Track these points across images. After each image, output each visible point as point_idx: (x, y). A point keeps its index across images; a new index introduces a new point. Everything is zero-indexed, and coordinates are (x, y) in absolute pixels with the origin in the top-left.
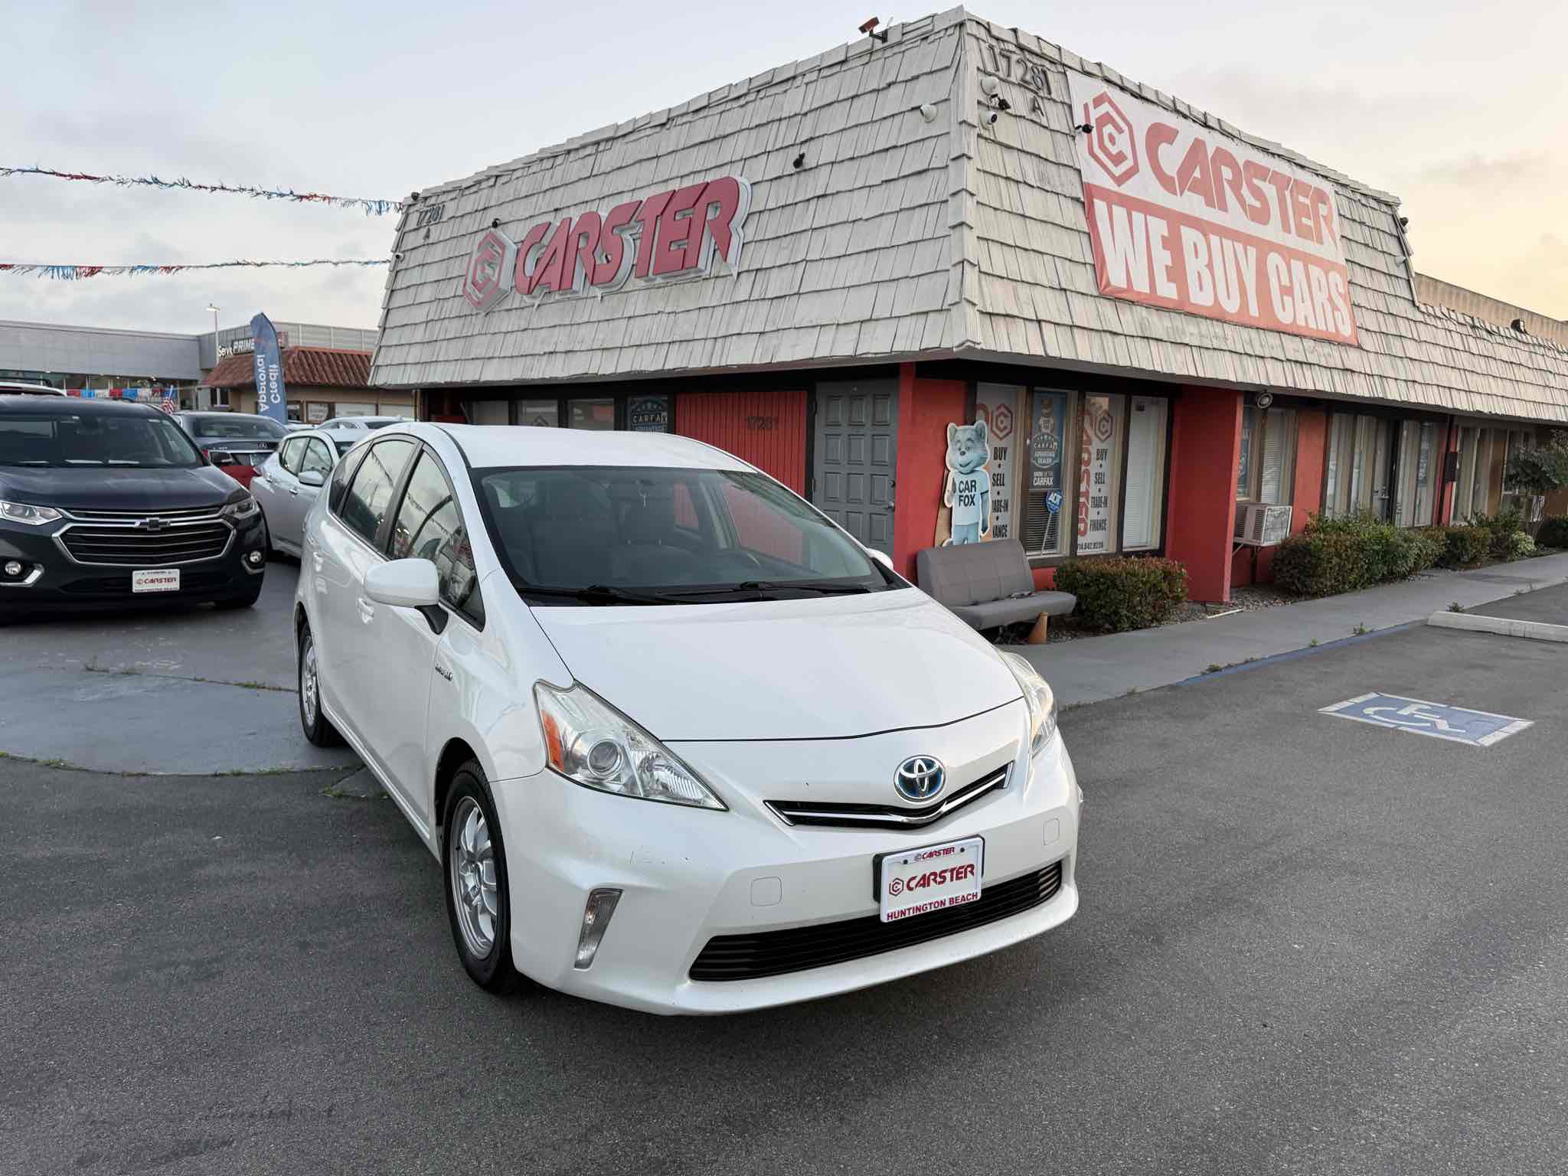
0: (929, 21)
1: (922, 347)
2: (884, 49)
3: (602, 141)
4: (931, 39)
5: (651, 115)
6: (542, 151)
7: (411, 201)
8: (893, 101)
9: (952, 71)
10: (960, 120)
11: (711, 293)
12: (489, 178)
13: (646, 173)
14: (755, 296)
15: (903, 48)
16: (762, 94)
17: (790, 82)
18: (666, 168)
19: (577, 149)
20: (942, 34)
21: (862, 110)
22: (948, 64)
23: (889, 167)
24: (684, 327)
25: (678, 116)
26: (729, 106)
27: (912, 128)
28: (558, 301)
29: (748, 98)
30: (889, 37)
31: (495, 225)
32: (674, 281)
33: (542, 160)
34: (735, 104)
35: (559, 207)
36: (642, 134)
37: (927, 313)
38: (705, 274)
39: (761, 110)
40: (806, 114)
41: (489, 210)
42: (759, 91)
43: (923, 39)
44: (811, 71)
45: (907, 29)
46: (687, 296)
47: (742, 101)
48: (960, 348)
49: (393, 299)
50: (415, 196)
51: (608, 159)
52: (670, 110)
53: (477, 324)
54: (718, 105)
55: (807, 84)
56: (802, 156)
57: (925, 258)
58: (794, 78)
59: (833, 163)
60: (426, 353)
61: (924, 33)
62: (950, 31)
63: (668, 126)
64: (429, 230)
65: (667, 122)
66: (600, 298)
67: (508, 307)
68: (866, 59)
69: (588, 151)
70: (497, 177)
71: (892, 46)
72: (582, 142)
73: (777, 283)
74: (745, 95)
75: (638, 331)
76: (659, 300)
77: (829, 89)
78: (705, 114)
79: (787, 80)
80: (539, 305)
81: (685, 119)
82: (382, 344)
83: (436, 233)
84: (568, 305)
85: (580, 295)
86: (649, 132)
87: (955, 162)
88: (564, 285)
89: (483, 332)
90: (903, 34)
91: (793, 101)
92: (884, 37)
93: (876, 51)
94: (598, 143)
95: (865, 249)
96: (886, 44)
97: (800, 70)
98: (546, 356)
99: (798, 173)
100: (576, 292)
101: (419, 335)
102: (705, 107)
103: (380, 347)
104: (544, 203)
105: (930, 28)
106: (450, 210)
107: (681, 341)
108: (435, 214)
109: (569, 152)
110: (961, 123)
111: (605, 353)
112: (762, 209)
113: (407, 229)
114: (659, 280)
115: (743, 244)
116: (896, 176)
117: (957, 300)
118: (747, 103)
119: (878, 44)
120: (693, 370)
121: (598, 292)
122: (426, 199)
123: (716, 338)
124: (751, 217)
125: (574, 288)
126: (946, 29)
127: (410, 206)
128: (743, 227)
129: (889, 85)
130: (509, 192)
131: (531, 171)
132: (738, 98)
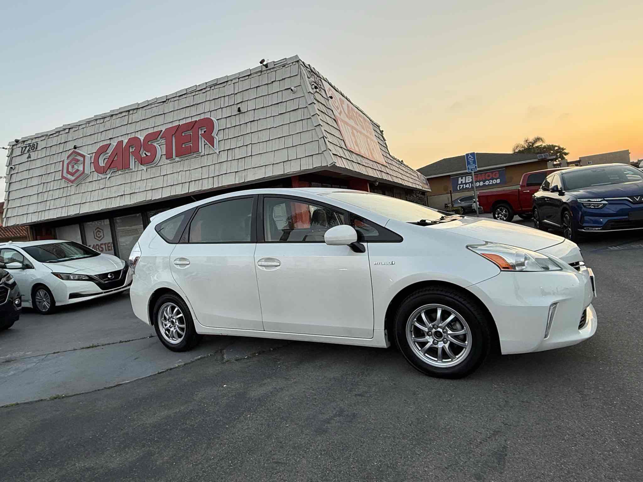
0: (285, 60)
1: (314, 167)
2: (267, 70)
3: (131, 110)
4: (287, 66)
5: (157, 99)
6: (95, 116)
7: (15, 143)
8: (276, 87)
9: (299, 76)
10: (308, 92)
11: (206, 161)
12: (65, 130)
13: (160, 120)
14: (230, 159)
15: (275, 69)
16: (213, 88)
17: (226, 83)
18: (169, 118)
19: (117, 114)
20: (291, 64)
21: (263, 91)
22: (297, 74)
23: (281, 109)
24: (196, 175)
25: (171, 98)
26: (197, 93)
27: (288, 95)
28: (120, 174)
29: (206, 90)
30: (268, 66)
31: (75, 148)
32: (185, 158)
33: (96, 120)
34: (200, 92)
35: (111, 137)
36: (153, 106)
37: (312, 155)
38: (202, 154)
39: (215, 93)
40: (236, 94)
41: (68, 143)
42: (211, 87)
43: (283, 66)
44: (235, 79)
45: (275, 63)
46: (193, 163)
47: (204, 91)
48: (331, 165)
49: (11, 187)
50: (17, 141)
51: (135, 117)
52: (167, 96)
53: (73, 190)
54: (191, 93)
55: (234, 83)
56: (239, 108)
57: (306, 138)
58: (227, 82)
59: (254, 110)
60: (41, 207)
61: (284, 64)
62: (294, 63)
63: (167, 102)
64: (29, 154)
65: (166, 100)
66: (145, 170)
67: (91, 180)
68: (260, 74)
69: (124, 114)
70: (69, 129)
71: (270, 69)
72: (120, 111)
73: (238, 154)
74: (205, 89)
75: (170, 180)
76: (178, 167)
77: (246, 85)
78: (186, 96)
79: (224, 82)
80: (109, 178)
81: (175, 99)
82: (8, 207)
83: (34, 155)
84: (127, 175)
85: (134, 170)
86: (156, 105)
87: (309, 105)
88: (125, 166)
89: (77, 192)
90: (274, 65)
91: (229, 89)
92: (266, 66)
93: (264, 71)
94: (129, 111)
95: (278, 137)
96: (267, 69)
97: (229, 79)
98: (119, 197)
99: (239, 114)
100: (132, 169)
101: (34, 199)
102: (185, 94)
103: (8, 209)
104: (103, 137)
105: (286, 62)
106: (42, 145)
107: (195, 181)
108: (34, 147)
109: (112, 116)
110: (308, 93)
111: (153, 191)
112: (225, 128)
113: (14, 155)
114: (177, 159)
115: (219, 141)
116: (285, 112)
117: (326, 149)
118: (206, 91)
119: (264, 68)
120: (204, 190)
121: (145, 168)
122: (24, 141)
123: (213, 177)
124: (219, 131)
125: (131, 167)
126: (292, 63)
127: (13, 145)
128: (217, 135)
129: (273, 82)
130: (80, 134)
131: (90, 125)
132: (201, 90)
